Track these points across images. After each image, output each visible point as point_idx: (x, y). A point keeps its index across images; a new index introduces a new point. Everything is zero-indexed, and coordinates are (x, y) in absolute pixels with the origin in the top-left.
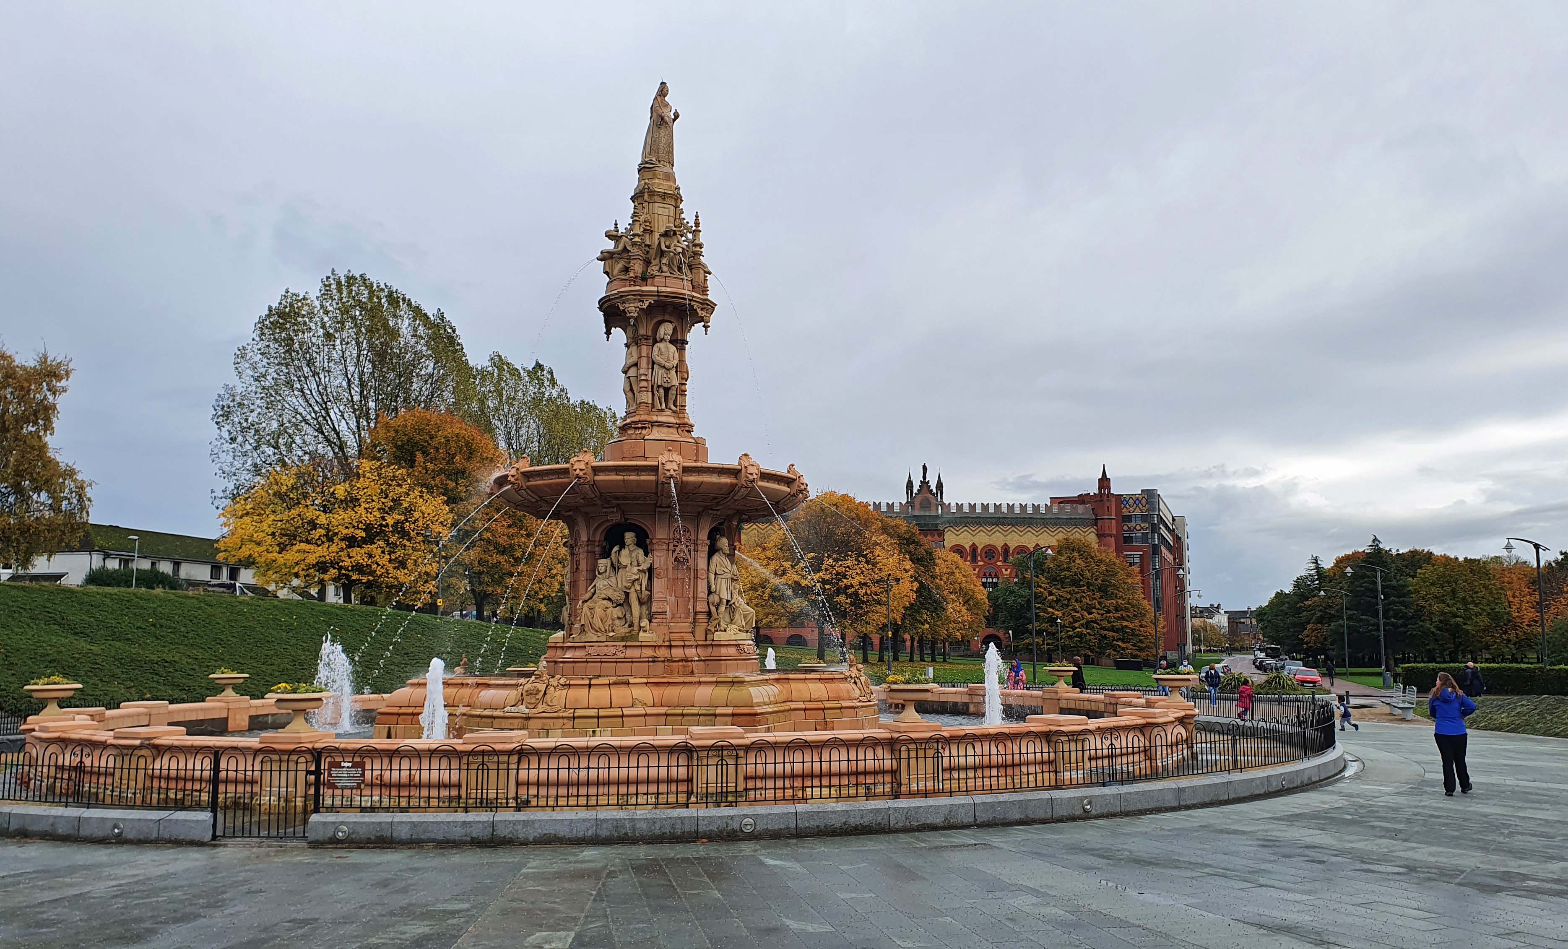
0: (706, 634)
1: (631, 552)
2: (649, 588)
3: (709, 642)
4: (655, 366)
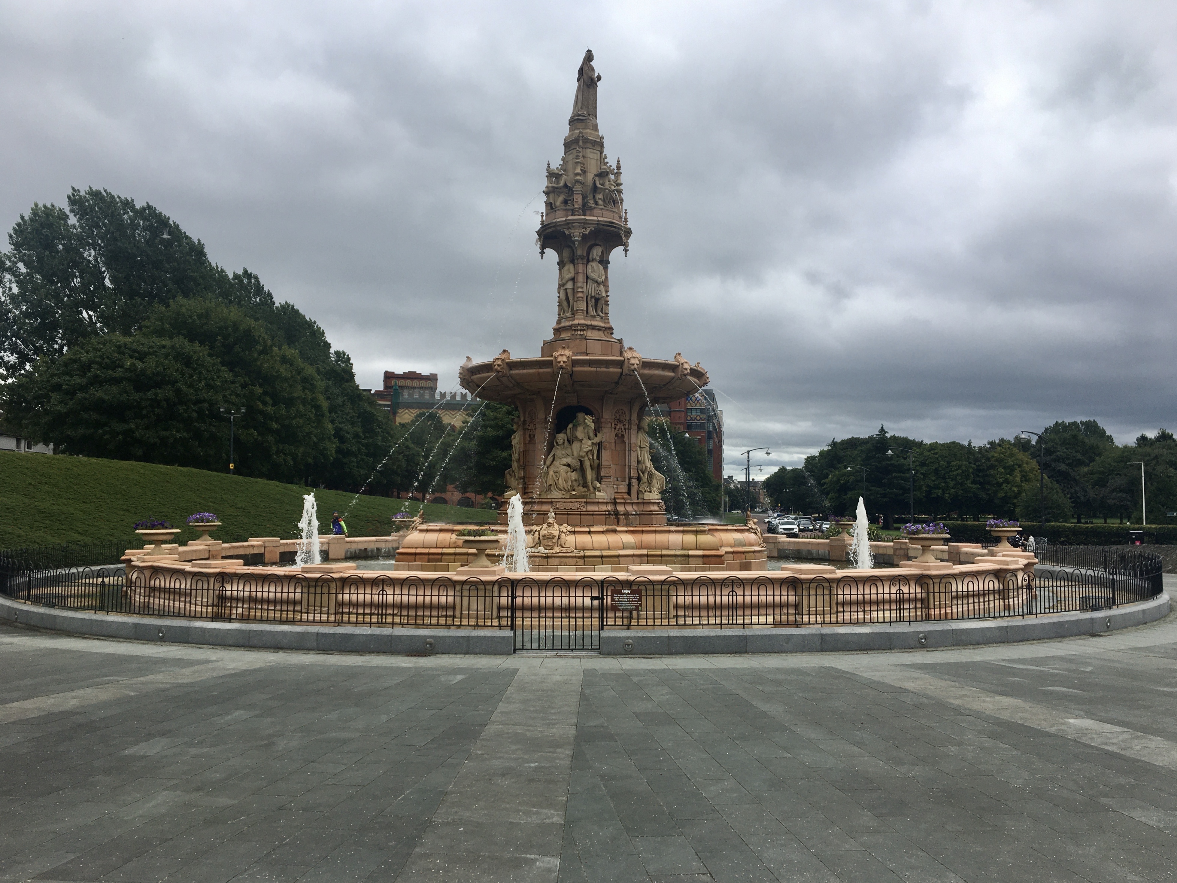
0: (638, 494)
2: (599, 457)
3: (640, 501)
4: (589, 281)
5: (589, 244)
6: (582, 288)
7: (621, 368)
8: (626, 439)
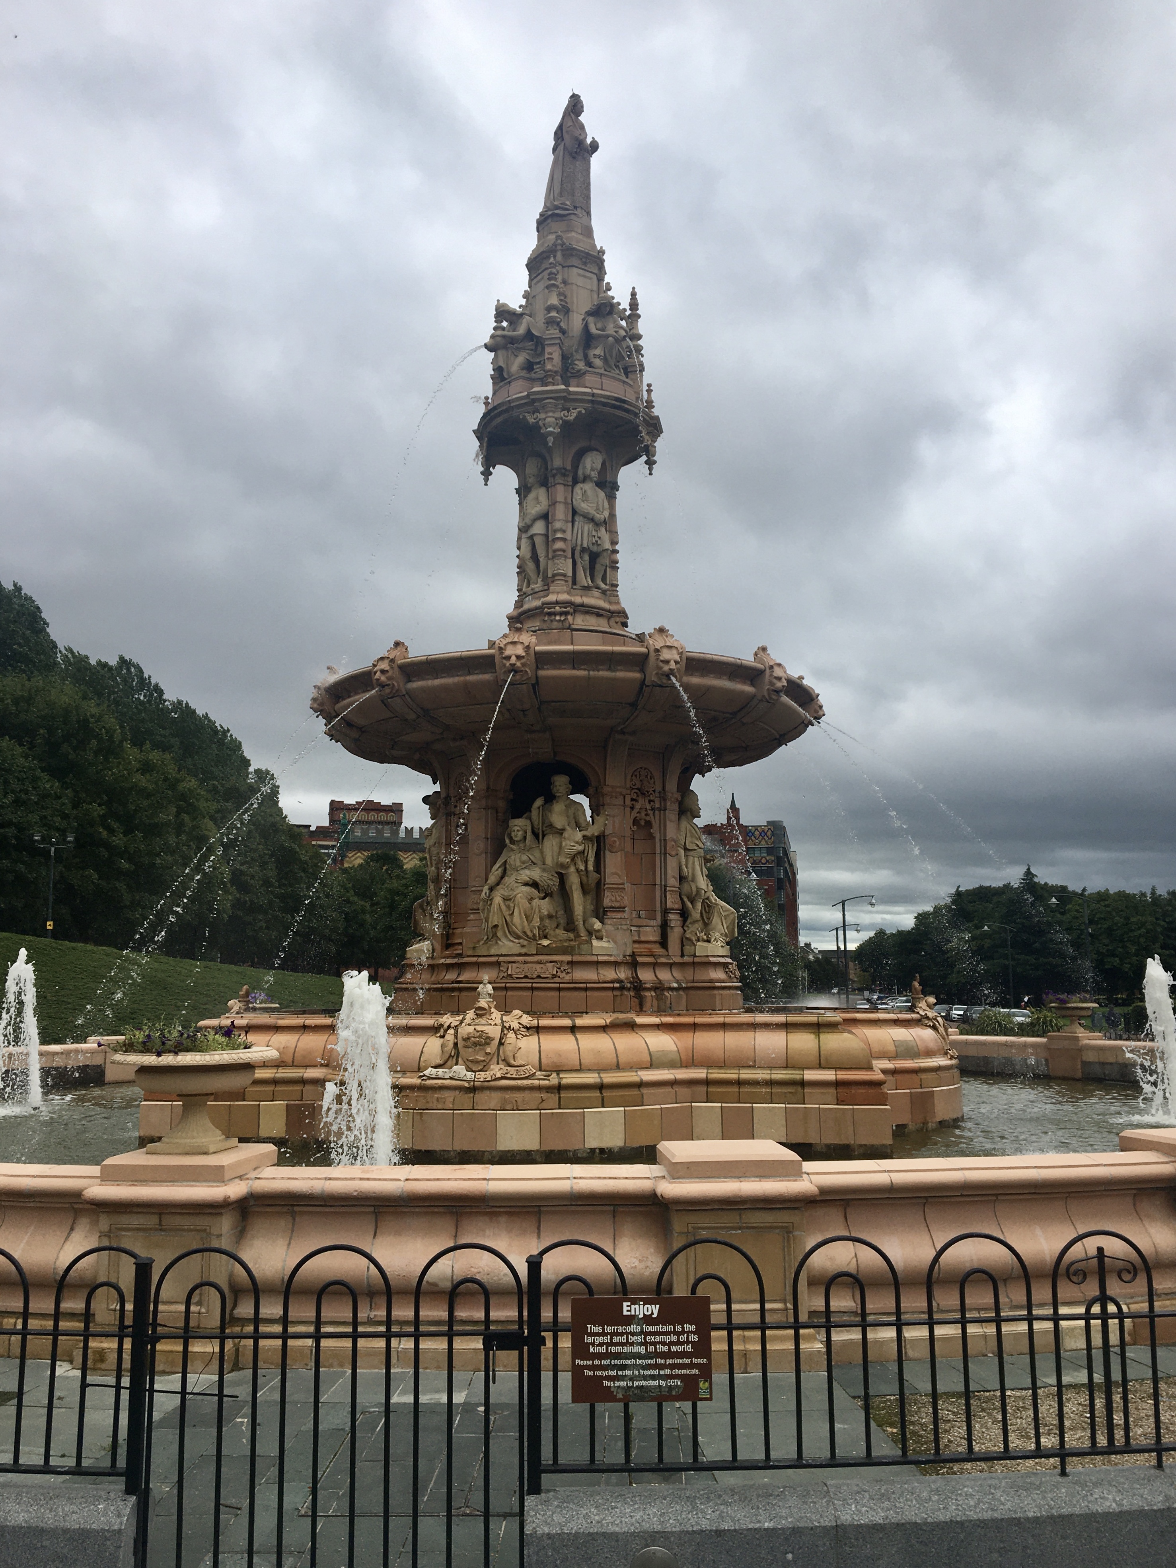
0: (683, 945)
1: (567, 807)
2: (598, 867)
3: (686, 959)
4: (577, 518)
5: (574, 450)
6: (564, 531)
7: (642, 671)
8: (655, 830)
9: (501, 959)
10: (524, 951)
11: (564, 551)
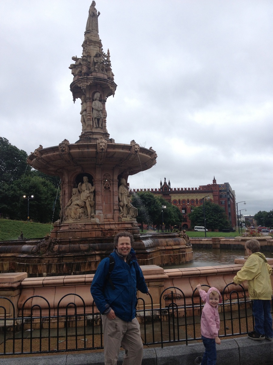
0: (119, 219)
1: (86, 185)
2: (94, 199)
3: (119, 222)
4: (93, 110)
5: (93, 92)
6: (90, 114)
7: (96, 149)
8: (111, 189)
9: (69, 224)
10: (74, 222)
11: (90, 119)
